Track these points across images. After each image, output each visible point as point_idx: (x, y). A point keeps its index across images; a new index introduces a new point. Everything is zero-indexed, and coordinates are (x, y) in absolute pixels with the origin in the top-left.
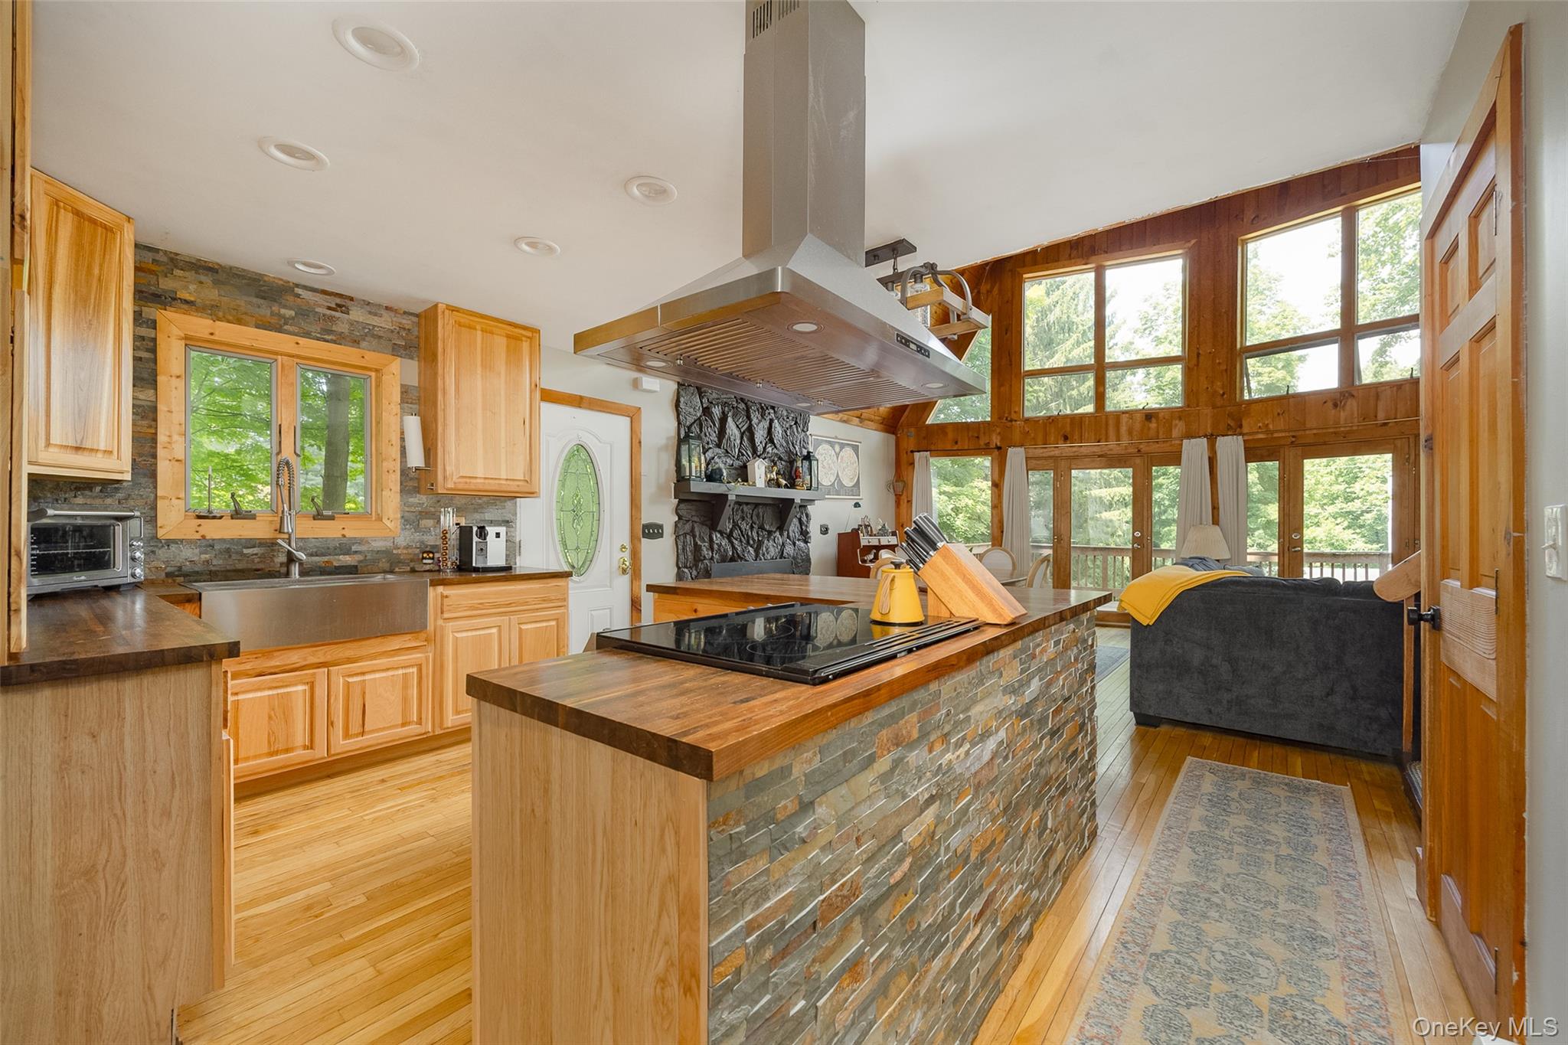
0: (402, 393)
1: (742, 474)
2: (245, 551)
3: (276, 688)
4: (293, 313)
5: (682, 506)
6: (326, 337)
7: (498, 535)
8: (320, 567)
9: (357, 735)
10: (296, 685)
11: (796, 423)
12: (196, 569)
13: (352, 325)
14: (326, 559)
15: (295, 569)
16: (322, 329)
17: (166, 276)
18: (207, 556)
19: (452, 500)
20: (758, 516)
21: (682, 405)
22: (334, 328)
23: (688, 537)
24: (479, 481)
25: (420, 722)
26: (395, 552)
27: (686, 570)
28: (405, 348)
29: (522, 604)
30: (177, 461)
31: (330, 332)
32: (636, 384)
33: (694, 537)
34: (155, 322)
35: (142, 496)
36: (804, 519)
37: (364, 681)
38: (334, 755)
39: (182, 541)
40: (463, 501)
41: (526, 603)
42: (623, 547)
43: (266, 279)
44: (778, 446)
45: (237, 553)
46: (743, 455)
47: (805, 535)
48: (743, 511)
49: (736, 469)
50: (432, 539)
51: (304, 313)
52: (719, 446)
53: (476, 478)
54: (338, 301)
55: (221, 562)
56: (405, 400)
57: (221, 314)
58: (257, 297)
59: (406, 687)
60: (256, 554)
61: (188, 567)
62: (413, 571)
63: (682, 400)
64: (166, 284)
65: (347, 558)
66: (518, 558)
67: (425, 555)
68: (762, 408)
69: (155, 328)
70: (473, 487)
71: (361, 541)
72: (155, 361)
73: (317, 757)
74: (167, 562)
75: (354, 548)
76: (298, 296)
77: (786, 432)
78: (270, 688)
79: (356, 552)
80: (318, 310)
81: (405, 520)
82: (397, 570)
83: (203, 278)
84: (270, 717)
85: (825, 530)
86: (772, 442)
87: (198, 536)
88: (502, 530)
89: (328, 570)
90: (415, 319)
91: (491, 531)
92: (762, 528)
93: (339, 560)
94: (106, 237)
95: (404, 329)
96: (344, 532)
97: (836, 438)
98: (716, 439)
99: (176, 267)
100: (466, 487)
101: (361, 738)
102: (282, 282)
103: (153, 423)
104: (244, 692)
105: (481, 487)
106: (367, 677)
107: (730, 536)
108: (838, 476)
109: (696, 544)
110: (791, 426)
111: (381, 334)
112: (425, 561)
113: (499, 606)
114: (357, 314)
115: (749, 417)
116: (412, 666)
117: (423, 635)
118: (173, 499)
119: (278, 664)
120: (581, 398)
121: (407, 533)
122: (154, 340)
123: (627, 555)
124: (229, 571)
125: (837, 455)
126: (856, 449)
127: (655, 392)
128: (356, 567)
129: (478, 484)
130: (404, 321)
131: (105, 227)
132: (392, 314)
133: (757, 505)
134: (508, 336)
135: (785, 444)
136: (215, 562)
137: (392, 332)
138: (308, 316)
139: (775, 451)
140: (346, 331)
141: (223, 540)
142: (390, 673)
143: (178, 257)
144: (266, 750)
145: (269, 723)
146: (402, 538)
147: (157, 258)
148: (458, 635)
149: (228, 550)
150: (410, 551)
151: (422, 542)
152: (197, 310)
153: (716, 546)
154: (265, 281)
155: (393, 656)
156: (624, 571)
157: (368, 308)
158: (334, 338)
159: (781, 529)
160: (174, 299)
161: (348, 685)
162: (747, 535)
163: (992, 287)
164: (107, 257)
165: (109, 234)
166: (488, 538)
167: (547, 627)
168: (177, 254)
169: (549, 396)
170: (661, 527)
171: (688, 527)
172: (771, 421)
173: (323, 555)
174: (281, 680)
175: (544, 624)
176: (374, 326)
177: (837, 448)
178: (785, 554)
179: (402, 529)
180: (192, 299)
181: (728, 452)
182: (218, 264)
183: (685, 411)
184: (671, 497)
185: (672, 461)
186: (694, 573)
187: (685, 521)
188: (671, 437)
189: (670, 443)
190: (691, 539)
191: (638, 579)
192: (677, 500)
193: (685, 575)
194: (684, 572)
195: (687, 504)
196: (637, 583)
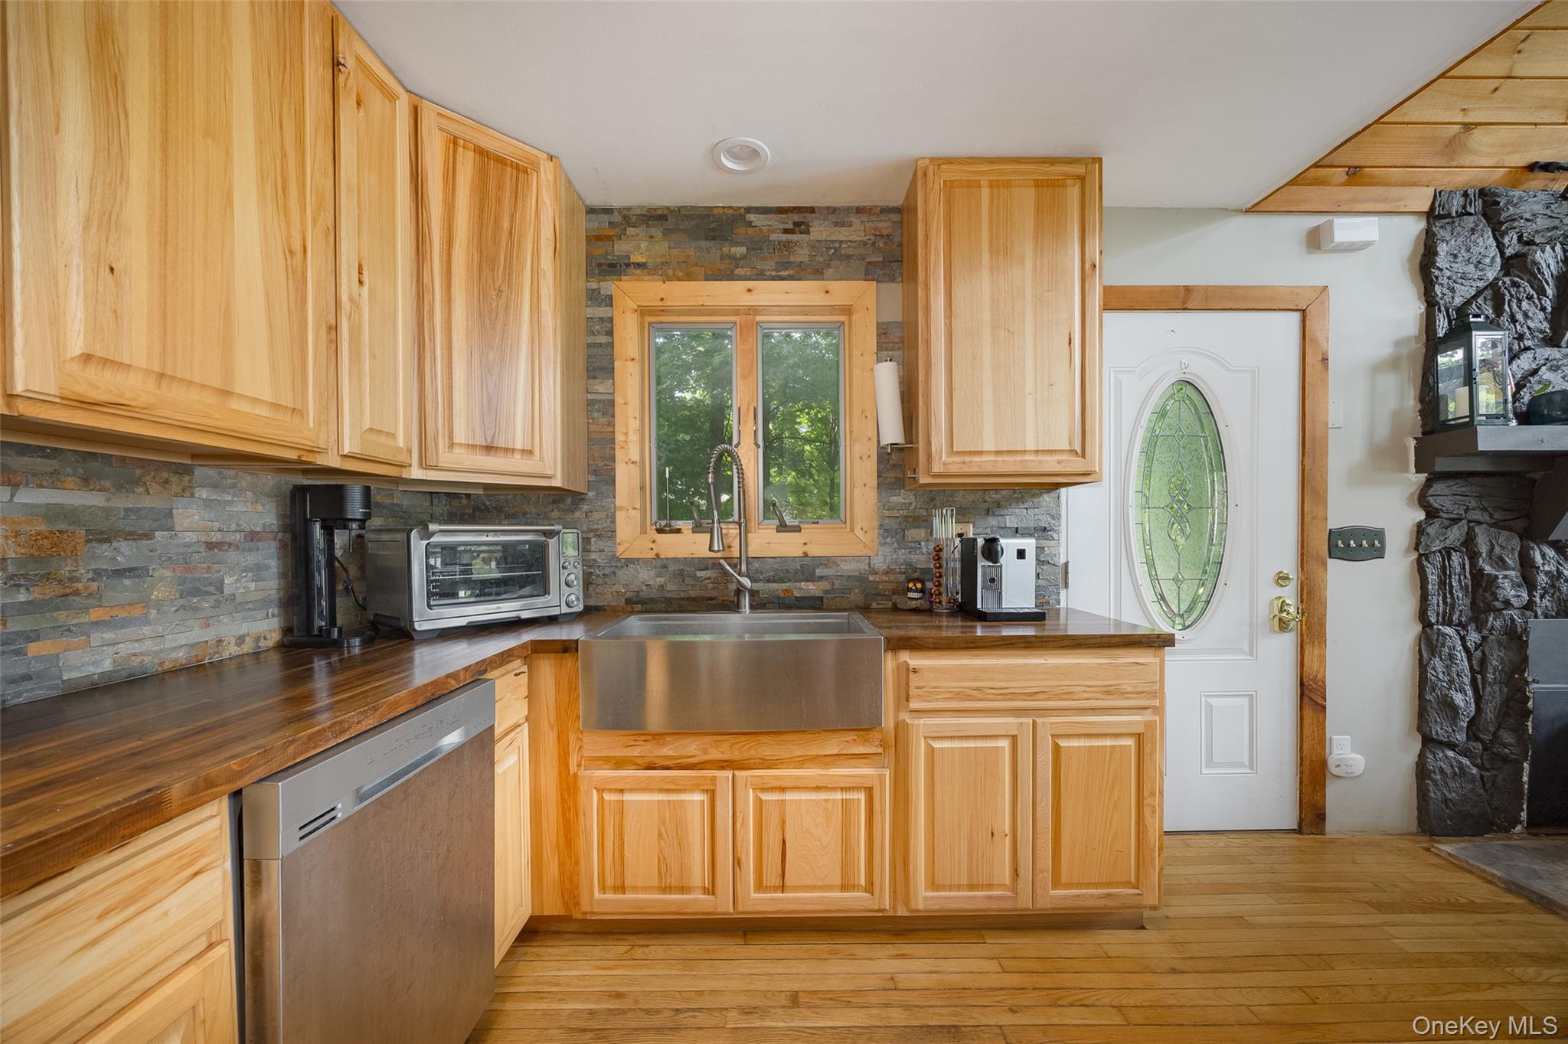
0: (879, 335)
2: (699, 574)
3: (668, 791)
4: (743, 250)
5: (1439, 487)
6: (783, 273)
7: (1021, 554)
8: (778, 597)
9: (775, 889)
10: (692, 790)
12: (652, 595)
13: (813, 247)
14: (785, 586)
15: (746, 601)
16: (777, 263)
17: (620, 239)
18: (662, 579)
19: (952, 496)
21: (1442, 261)
22: (792, 259)
23: (1455, 557)
24: (985, 458)
25: (870, 888)
26: (871, 578)
27: (1448, 630)
28: (883, 265)
29: (1059, 697)
30: (633, 462)
31: (787, 265)
32: (1314, 240)
33: (1473, 556)
34: (611, 297)
35: (603, 507)
37: (783, 802)
38: (742, 913)
39: (638, 560)
40: (971, 497)
41: (1068, 695)
42: (1281, 579)
43: (715, 211)
45: (690, 576)
50: (921, 559)
51: (757, 246)
52: (1551, 342)
53: (981, 453)
54: (796, 218)
55: (674, 588)
56: (884, 346)
57: (670, 272)
58: (707, 239)
59: (846, 825)
60: (709, 578)
61: (645, 593)
62: (896, 609)
63: (1442, 249)
64: (621, 248)
65: (811, 586)
66: (1063, 593)
67: (911, 585)
69: (612, 306)
70: (975, 469)
71: (827, 561)
72: (611, 345)
73: (719, 910)
74: (626, 586)
75: (818, 572)
76: (750, 224)
78: (661, 791)
79: (821, 578)
80: (773, 237)
81: (886, 530)
82: (874, 605)
83: (654, 231)
84: (660, 835)
87: (652, 555)
88: (1029, 544)
89: (787, 601)
90: (896, 217)
91: (1009, 545)
93: (801, 589)
94: (517, 179)
95: (882, 236)
96: (805, 549)
99: (629, 225)
100: (966, 469)
101: (780, 895)
102: (731, 212)
103: (611, 419)
104: (632, 790)
105: (990, 469)
106: (789, 796)
109: (1478, 573)
111: (851, 252)
112: (910, 595)
113: (1014, 696)
114: (819, 231)
116: (858, 789)
117: (876, 735)
118: (630, 510)
119: (671, 753)
120: (1188, 290)
121: (887, 550)
122: (611, 320)
123: (1289, 594)
124: (683, 599)
127: (1366, 248)
128: (821, 599)
129: (986, 464)
130: (882, 225)
131: (517, 168)
132: (865, 218)
134: (1038, 184)
136: (669, 587)
137: (865, 244)
138: (762, 249)
140: (806, 259)
141: (676, 560)
142: (823, 796)
143: (631, 213)
144: (656, 883)
145: (659, 842)
146: (881, 558)
147: (612, 220)
148: (936, 745)
149: (681, 573)
150: (892, 577)
151: (909, 565)
152: (649, 274)
153: (1541, 579)
154: (714, 215)
155: (827, 766)
156: (1283, 626)
157: (833, 218)
158: (791, 272)
160: (628, 265)
161: (760, 804)
164: (520, 205)
165: (521, 175)
166: (1002, 560)
167: (1113, 747)
168: (629, 209)
169: (1120, 300)
170: (1378, 535)
171: (1456, 534)
173: (781, 581)
174: (673, 781)
175: (1108, 742)
176: (841, 242)
179: (882, 544)
180: (644, 260)
182: (668, 208)
183: (1448, 274)
184: (1407, 470)
185: (1412, 389)
186: (1473, 637)
187: (1447, 523)
188: (1408, 340)
189: (1405, 351)
190: (1463, 560)
191: (1320, 646)
192: (1423, 477)
193: (1448, 643)
194: (1444, 635)
195: (1451, 483)
196: (1316, 652)
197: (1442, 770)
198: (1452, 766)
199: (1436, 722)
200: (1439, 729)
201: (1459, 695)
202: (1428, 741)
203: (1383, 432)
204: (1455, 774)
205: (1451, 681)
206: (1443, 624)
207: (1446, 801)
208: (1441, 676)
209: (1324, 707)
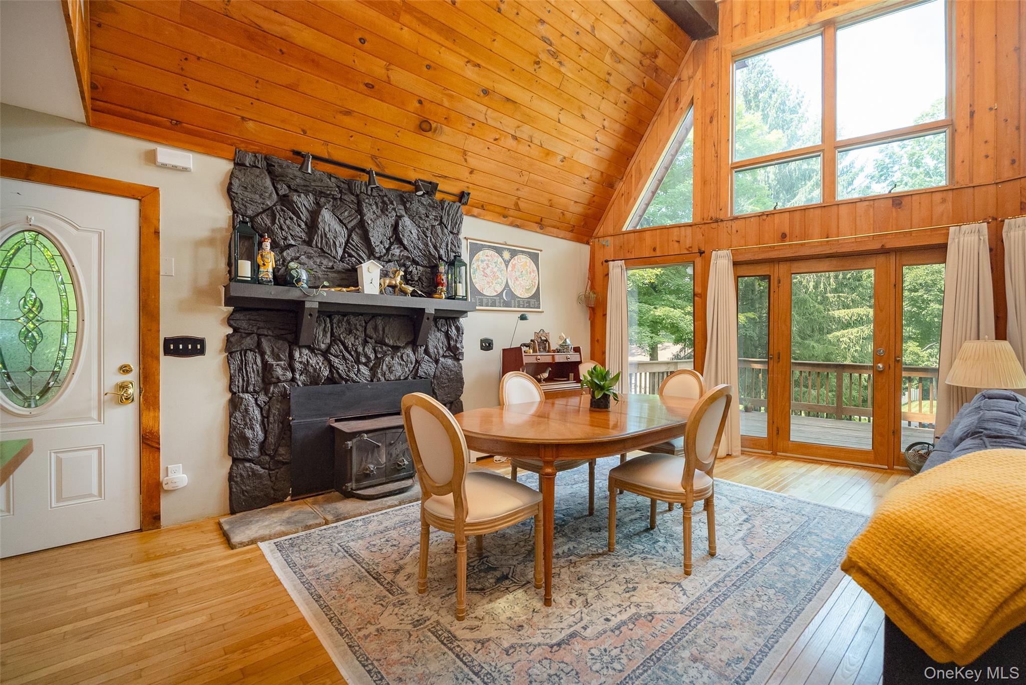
1: (350, 278)
5: (240, 315)
11: (441, 223)
20: (375, 328)
21: (239, 190)
23: (250, 355)
27: (246, 396)
32: (151, 158)
33: (262, 354)
36: (453, 332)
42: (125, 369)
44: (410, 248)
46: (350, 256)
47: (455, 353)
48: (348, 322)
49: (338, 272)
52: (309, 243)
63: (237, 183)
68: (384, 202)
77: (424, 233)
85: (487, 345)
86: (400, 242)
92: (382, 343)
97: (506, 244)
98: (303, 235)
107: (325, 354)
108: (507, 285)
109: (265, 364)
110: (433, 226)
115: (360, 211)
123: (130, 379)
125: (507, 263)
126: (534, 257)
127: (185, 170)
133: (374, 316)
135: (421, 246)
139: (406, 253)
153: (298, 366)
156: (127, 400)
159: (414, 344)
162: (356, 351)
163: (695, 72)
170: (202, 342)
171: (250, 342)
172: (399, 217)
177: (507, 255)
178: (421, 373)
181: (324, 252)
183: (241, 197)
184: (221, 305)
185: (224, 259)
186: (262, 398)
187: (244, 335)
188: (220, 229)
189: (218, 236)
190: (256, 356)
191: (154, 409)
192: (231, 309)
193: (244, 402)
194: (242, 398)
195: (246, 313)
196: (152, 414)
197: (241, 475)
198: (247, 471)
199: (236, 448)
200: (238, 453)
201: (250, 431)
202: (235, 460)
203: (204, 281)
204: (249, 476)
205: (246, 424)
206: (243, 392)
207: (243, 492)
208: (239, 422)
209: (159, 449)
